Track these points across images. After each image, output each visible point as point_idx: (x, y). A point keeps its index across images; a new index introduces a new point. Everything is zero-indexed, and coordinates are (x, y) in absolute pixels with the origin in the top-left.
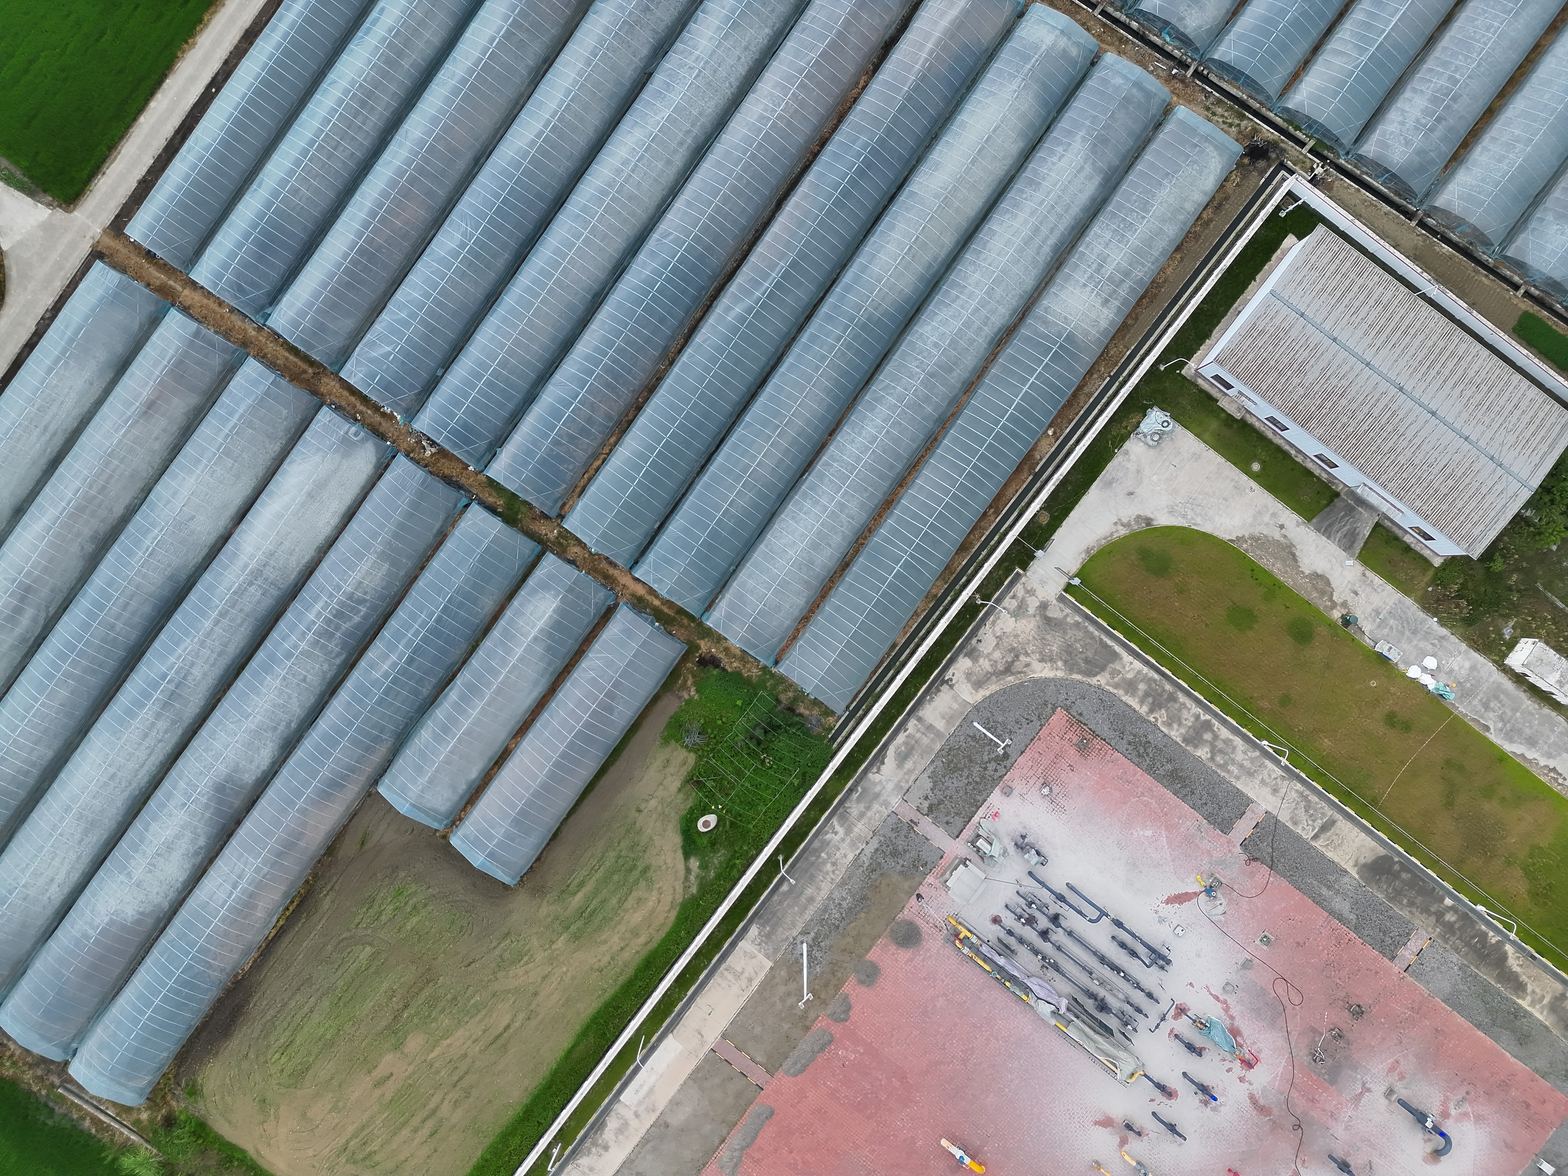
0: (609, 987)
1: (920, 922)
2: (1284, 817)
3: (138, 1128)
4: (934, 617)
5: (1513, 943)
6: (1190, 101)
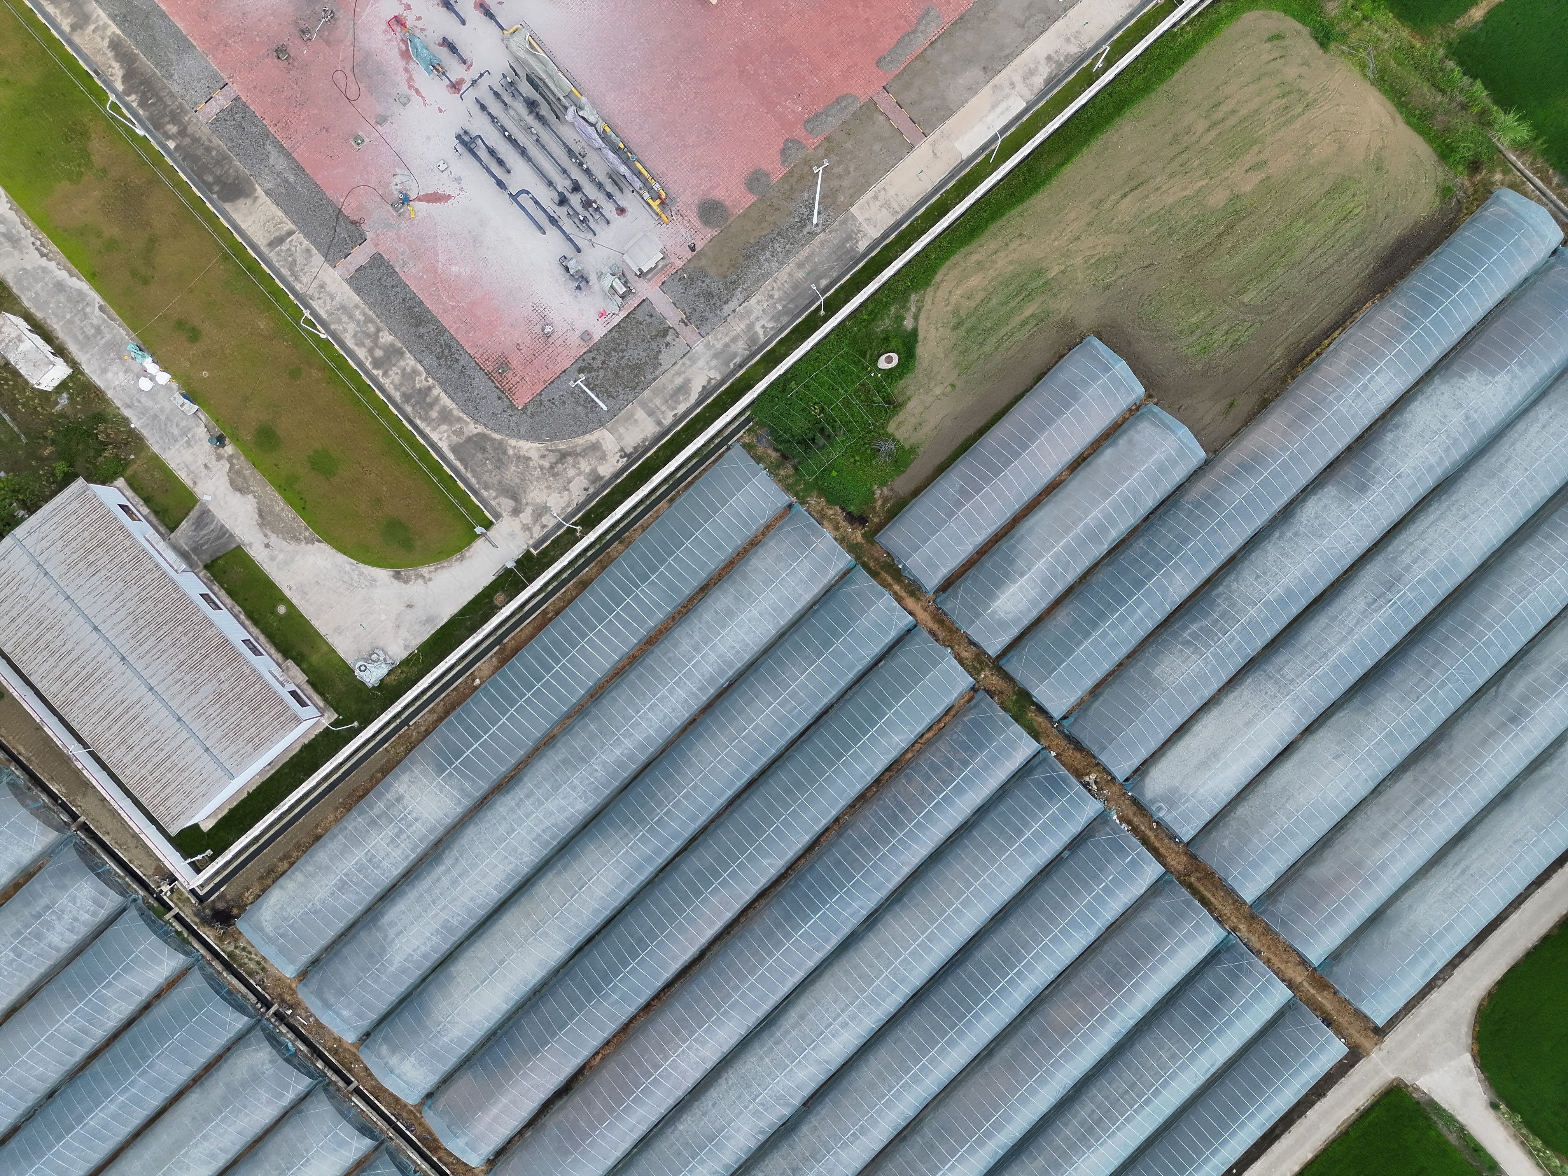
0: (1015, 217)
1: (697, 223)
2: (318, 258)
3: (1506, 166)
4: (626, 522)
5: (114, 91)
6: (279, 980)
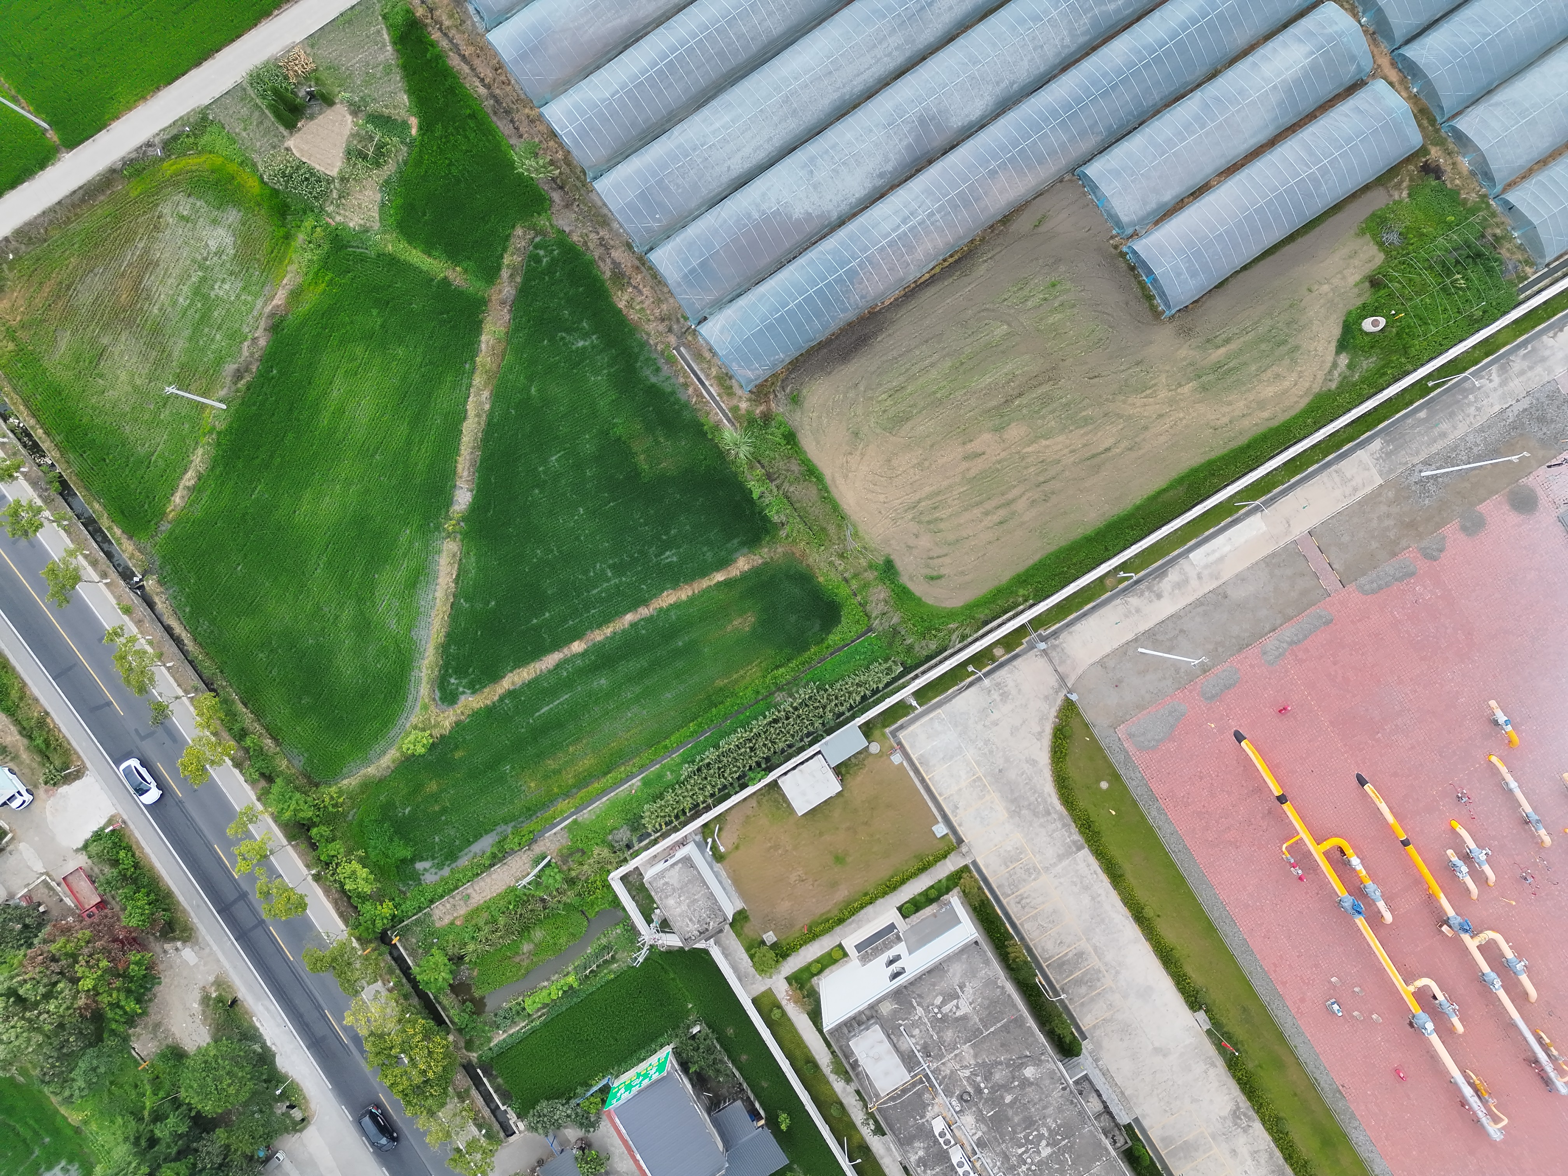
1: (1540, 493)
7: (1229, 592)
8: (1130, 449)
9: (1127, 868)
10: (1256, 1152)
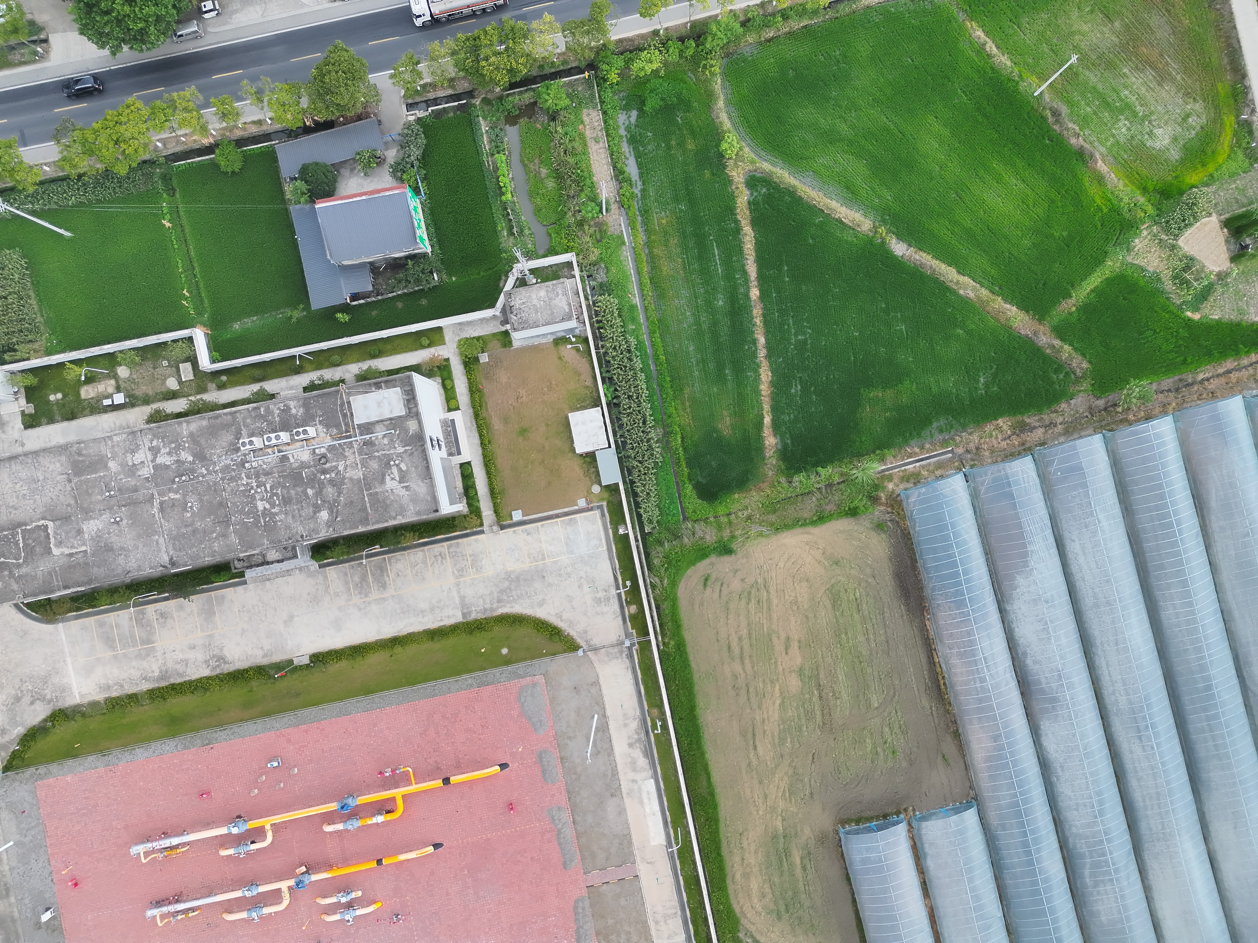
7: (614, 799)
8: (749, 765)
9: (436, 645)
10: (187, 664)
